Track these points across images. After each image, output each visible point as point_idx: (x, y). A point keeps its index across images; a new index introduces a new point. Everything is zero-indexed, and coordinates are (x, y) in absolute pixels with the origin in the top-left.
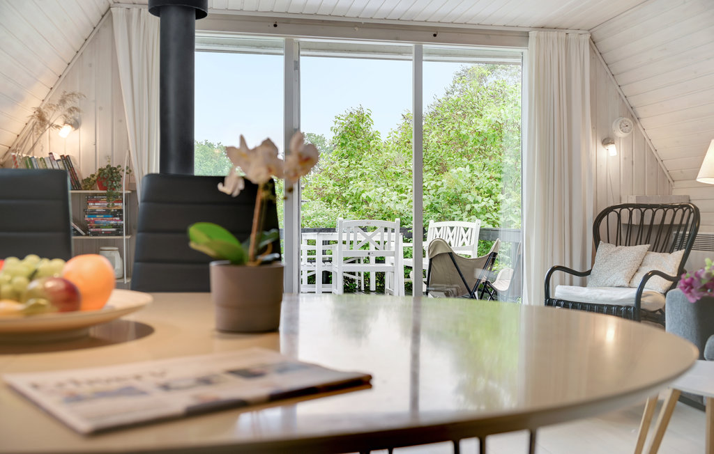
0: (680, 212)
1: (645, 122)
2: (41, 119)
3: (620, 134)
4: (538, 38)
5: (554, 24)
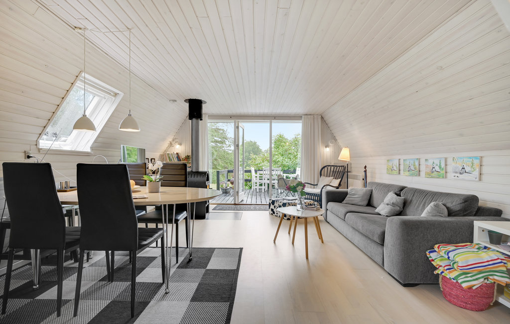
0: (338, 167)
1: (338, 141)
2: (171, 144)
3: (330, 144)
4: (304, 118)
5: (309, 113)
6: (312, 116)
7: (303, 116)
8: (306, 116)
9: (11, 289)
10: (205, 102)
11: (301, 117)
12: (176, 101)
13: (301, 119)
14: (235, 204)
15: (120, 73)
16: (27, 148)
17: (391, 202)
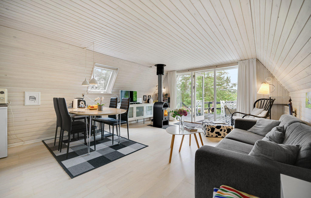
5: (244, 59)
6: (248, 61)
7: (239, 62)
8: (241, 62)
9: (63, 140)
10: (165, 65)
11: (238, 62)
12: (151, 67)
13: (237, 65)
14: (192, 122)
15: (113, 60)
16: (83, 93)
17: (269, 136)
